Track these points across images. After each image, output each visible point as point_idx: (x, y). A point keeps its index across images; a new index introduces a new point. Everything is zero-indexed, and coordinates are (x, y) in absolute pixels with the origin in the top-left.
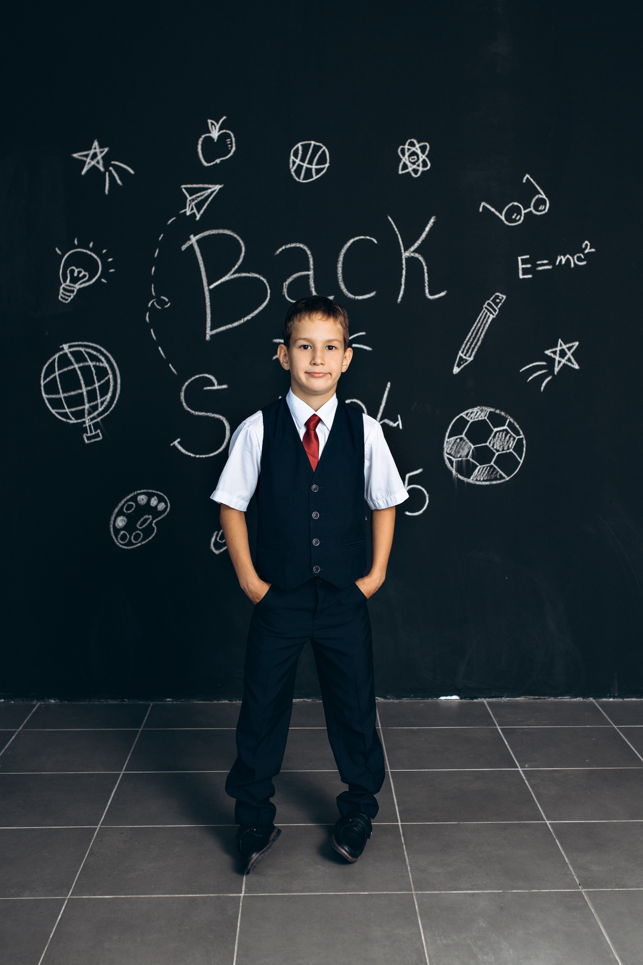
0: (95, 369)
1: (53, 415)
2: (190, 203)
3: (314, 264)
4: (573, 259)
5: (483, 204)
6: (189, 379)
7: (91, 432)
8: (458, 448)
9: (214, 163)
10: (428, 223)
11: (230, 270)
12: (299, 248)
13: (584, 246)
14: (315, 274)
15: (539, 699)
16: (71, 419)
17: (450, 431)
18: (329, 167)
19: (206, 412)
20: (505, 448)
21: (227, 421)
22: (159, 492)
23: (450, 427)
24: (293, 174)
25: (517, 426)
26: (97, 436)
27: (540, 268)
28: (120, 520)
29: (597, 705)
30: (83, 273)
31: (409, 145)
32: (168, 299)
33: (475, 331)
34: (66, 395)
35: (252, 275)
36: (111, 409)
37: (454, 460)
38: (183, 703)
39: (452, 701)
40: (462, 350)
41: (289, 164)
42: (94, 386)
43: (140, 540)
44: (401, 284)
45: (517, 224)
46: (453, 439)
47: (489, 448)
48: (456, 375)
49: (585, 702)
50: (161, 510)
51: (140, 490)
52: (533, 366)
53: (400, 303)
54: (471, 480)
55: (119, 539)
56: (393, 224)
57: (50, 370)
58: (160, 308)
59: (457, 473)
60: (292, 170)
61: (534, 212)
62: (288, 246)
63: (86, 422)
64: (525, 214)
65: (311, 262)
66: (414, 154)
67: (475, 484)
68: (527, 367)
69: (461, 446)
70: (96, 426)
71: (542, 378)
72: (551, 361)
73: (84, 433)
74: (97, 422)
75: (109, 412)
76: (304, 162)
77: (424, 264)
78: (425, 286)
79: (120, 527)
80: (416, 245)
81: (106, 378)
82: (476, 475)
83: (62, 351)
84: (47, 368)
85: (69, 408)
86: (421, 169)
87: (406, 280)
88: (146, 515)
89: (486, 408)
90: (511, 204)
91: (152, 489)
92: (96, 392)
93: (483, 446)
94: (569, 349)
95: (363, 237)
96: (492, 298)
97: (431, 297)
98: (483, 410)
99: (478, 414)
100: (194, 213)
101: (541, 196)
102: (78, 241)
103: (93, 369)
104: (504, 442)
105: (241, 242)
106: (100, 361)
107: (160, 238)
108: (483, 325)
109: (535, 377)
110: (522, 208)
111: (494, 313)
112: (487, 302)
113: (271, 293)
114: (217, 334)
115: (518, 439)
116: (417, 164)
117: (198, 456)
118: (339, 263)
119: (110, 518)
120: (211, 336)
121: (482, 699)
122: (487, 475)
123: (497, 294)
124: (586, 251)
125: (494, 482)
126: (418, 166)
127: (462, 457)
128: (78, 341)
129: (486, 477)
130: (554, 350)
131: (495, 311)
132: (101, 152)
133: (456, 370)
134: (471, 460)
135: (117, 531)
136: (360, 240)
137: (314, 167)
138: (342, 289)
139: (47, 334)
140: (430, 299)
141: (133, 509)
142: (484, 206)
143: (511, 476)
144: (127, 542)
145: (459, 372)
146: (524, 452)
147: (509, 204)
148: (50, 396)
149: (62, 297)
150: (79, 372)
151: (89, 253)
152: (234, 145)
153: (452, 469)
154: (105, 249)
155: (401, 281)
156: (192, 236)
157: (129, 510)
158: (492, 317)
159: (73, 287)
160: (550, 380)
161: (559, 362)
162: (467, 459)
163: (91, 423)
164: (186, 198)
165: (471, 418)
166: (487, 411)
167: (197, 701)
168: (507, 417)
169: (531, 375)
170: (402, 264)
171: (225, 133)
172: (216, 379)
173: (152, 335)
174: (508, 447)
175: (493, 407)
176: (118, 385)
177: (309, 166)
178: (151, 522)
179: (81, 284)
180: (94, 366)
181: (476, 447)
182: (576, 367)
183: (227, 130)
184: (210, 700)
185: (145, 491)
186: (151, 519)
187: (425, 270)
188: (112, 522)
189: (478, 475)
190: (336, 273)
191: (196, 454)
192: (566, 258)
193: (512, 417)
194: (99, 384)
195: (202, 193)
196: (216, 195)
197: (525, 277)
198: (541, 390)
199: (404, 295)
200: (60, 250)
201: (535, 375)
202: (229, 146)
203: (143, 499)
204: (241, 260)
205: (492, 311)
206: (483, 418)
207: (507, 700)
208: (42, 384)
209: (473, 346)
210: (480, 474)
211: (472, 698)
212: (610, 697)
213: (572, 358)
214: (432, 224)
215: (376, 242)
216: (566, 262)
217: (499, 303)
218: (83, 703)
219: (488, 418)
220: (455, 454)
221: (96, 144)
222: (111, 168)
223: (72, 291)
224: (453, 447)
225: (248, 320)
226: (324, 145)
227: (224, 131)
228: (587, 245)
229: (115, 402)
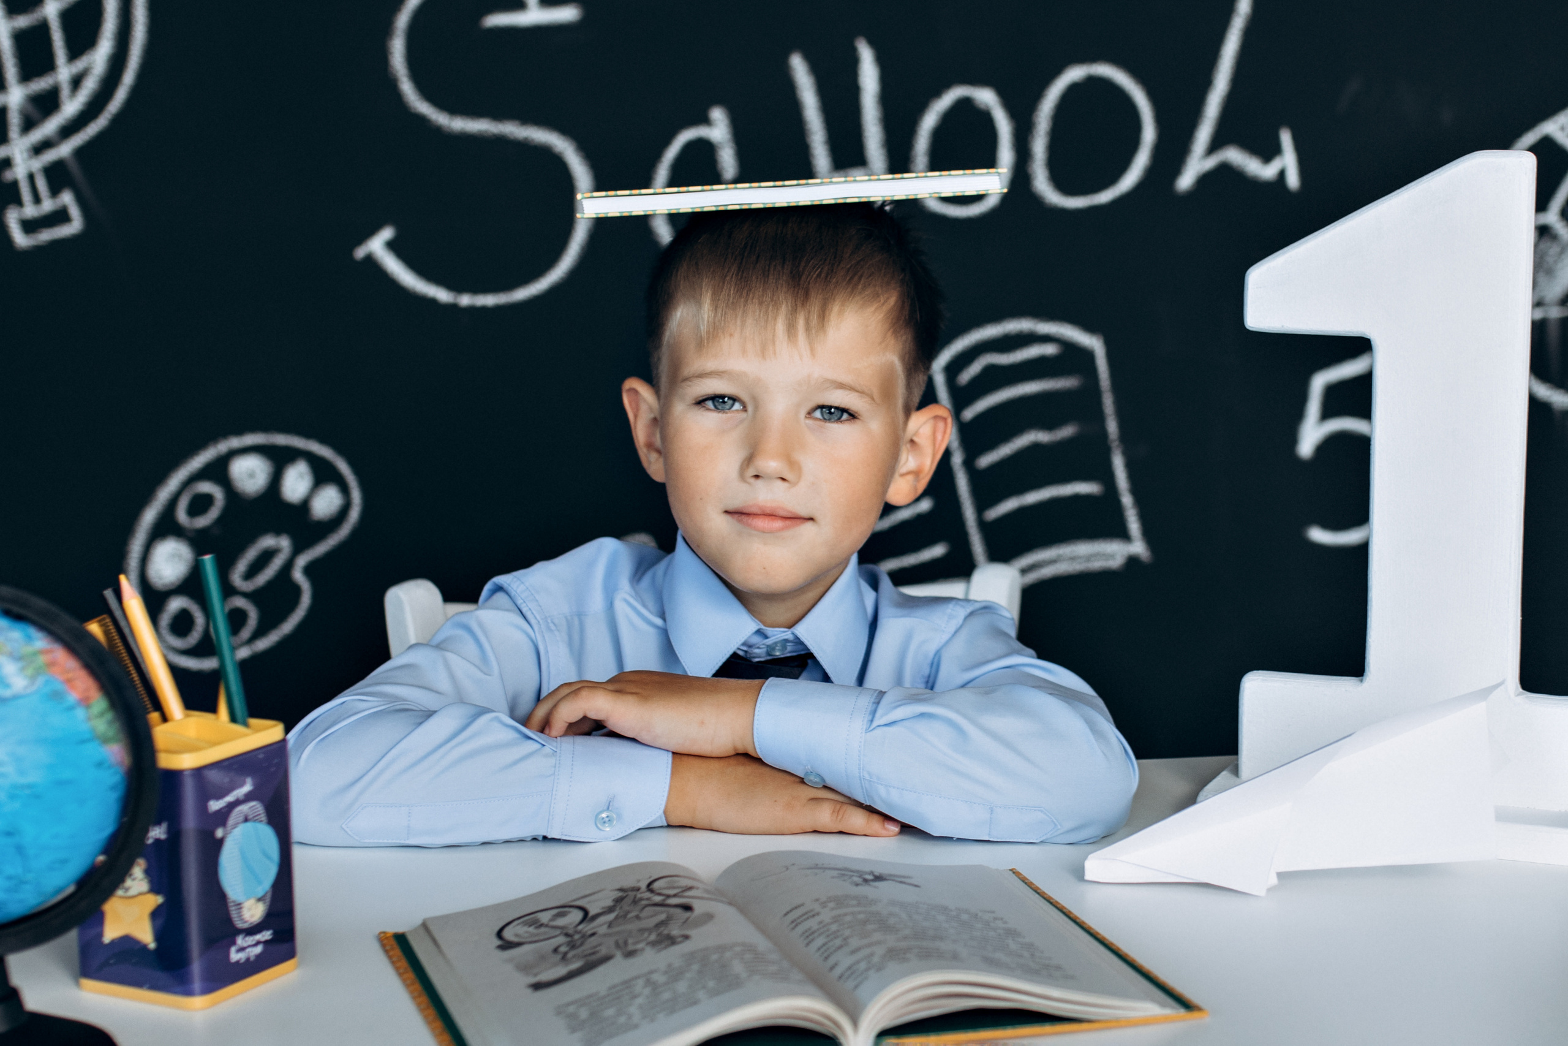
7: (37, 200)
19: (495, 120)
21: (575, 152)
22: (314, 447)
26: (60, 217)
28: (165, 556)
36: (114, 105)
42: (41, 11)
43: (247, 633)
50: (325, 516)
51: (241, 437)
55: (164, 628)
63: (15, 158)
70: (57, 177)
73: (10, 205)
74: (60, 162)
75: (102, 121)
79: (165, 582)
88: (267, 533)
91: (287, 435)
92: (50, 38)
117: (465, 300)
119: (125, 545)
127: (1545, 305)
135: (153, 598)
141: (213, 512)
144: (195, 644)
157: (200, 516)
162: (1565, 313)
163: (35, 165)
176: (136, 10)
178: (288, 565)
185: (261, 438)
186: (286, 552)
188: (133, 561)
191: (459, 292)
203: (251, 473)
229: (129, 78)
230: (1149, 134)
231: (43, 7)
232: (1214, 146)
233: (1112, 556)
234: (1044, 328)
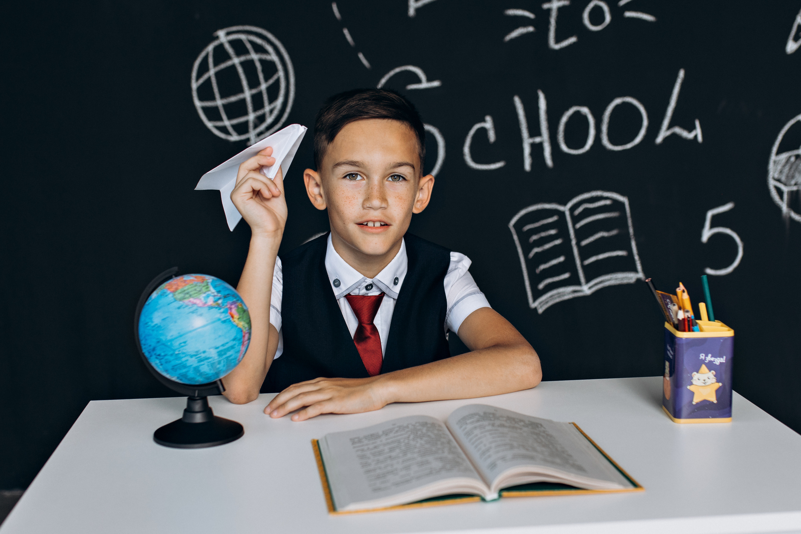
0: (260, 64)
1: (209, 129)
6: (386, 74)
8: (792, 171)
16: (232, 135)
17: (780, 143)
21: (439, 134)
23: (781, 137)
34: (224, 101)
36: (283, 119)
37: (785, 189)
40: (800, 14)
42: (260, 88)
46: (784, 156)
48: (789, 55)
59: (789, 210)
63: (251, 138)
69: (796, 168)
75: (279, 124)
81: (276, 77)
83: (217, 40)
84: (199, 64)
85: (228, 119)
92: (263, 97)
103: (258, 64)
106: (267, 52)
114: (425, 6)
120: (418, 10)
127: (798, 185)
128: (238, 26)
133: (790, 48)
145: (797, 51)
148: (205, 104)
153: (782, 204)
163: (257, 140)
172: (425, 72)
173: (334, 12)
176: (291, 86)
180: (259, 60)
194: (266, 85)
208: (194, 85)
220: (787, 180)
224: (783, 169)
229: (288, 110)
230: (645, 123)
231: (260, 86)
232: (670, 126)
233: (631, 278)
234: (606, 194)
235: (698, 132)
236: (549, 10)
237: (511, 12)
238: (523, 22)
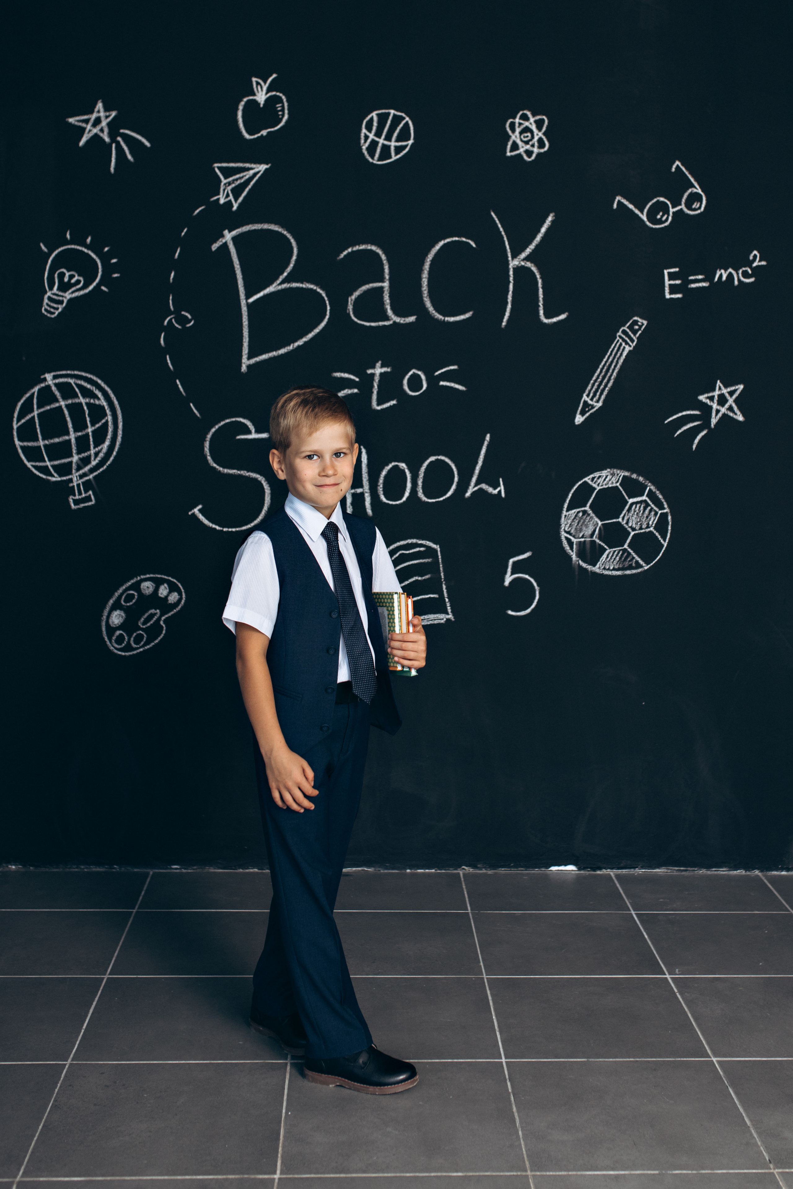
0: (88, 408)
1: (29, 469)
2: (224, 187)
3: (391, 273)
4: (738, 274)
5: (618, 198)
6: (217, 424)
7: (80, 494)
8: (580, 525)
9: (259, 135)
10: (544, 222)
11: (277, 278)
12: (371, 250)
13: (751, 258)
14: (391, 286)
15: (686, 870)
16: (53, 476)
17: (570, 501)
18: (413, 144)
19: (238, 470)
20: (644, 526)
21: (266, 482)
22: (170, 578)
23: (570, 495)
24: (366, 153)
25: (660, 497)
26: (88, 499)
27: (693, 286)
28: (116, 616)
29: (765, 881)
30: (76, 278)
31: (521, 118)
32: (191, 315)
33: (605, 368)
34: (47, 442)
35: (305, 285)
36: (109, 463)
37: (574, 541)
38: (195, 871)
39: (567, 873)
40: (587, 392)
41: (359, 138)
42: (86, 431)
43: (142, 643)
44: (507, 303)
45: (663, 226)
46: (573, 512)
47: (622, 526)
48: (579, 425)
49: (748, 875)
50: (173, 602)
51: (145, 574)
52: (683, 416)
53: (505, 327)
54: (596, 569)
55: (113, 641)
56: (498, 222)
57: (27, 408)
58: (180, 327)
59: (578, 559)
60: (364, 148)
61: (686, 211)
62: (356, 248)
63: (73, 479)
64: (673, 213)
65: (387, 271)
66: (527, 130)
67: (603, 574)
68: (675, 417)
69: (583, 523)
70: (87, 486)
71: (694, 431)
72: (706, 410)
73: (70, 495)
74: (89, 480)
75: (105, 467)
76: (380, 137)
77: (538, 276)
78: (539, 306)
79: (115, 625)
80: (528, 251)
81: (104, 421)
82: (604, 562)
83: (44, 382)
84: (23, 405)
85: (50, 460)
86: (536, 150)
87: (513, 297)
88: (152, 609)
89: (618, 472)
90: (655, 200)
91: (161, 574)
92: (89, 439)
93: (614, 522)
94: (731, 393)
95: (457, 239)
96: (628, 324)
97: (546, 321)
98: (615, 474)
99: (607, 480)
100: (230, 201)
101: (695, 190)
102: (70, 234)
103: (85, 408)
104: (642, 517)
105: (292, 241)
106: (96, 397)
107: (183, 234)
108: (616, 359)
109: (685, 431)
110: (670, 206)
111: (631, 344)
112: (622, 328)
113: (330, 310)
114: (257, 364)
115: (661, 514)
116: (531, 143)
117: (225, 530)
118: (424, 273)
119: (102, 612)
120: (249, 367)
121: (608, 870)
122: (618, 561)
123: (636, 318)
124: (755, 265)
125: (628, 572)
126: (533, 146)
127: (585, 537)
128: (67, 370)
129: (618, 565)
130: (710, 394)
131: (632, 341)
132: (107, 117)
133: (579, 420)
134: (598, 541)
135: (111, 630)
136: (453, 242)
137: (393, 144)
138: (427, 307)
139: (24, 358)
140: (545, 323)
141: (134, 601)
142: (619, 202)
143: (652, 564)
144: (124, 646)
145: (583, 422)
146: (669, 532)
147: (653, 199)
148: (26, 444)
149: (46, 310)
150: (66, 412)
151: (86, 250)
152: (286, 111)
153: (572, 553)
154: (107, 246)
155: (507, 298)
156: (226, 232)
157: (129, 602)
158: (628, 349)
159: (62, 296)
160: (705, 435)
161: (718, 411)
162: (592, 539)
163: (80, 482)
164: (220, 181)
165: (598, 485)
166: (619, 475)
167: (215, 869)
168: (646, 484)
169: (680, 428)
170: (509, 276)
171: (275, 95)
172: (253, 424)
173: (167, 363)
174: (648, 524)
175: (628, 470)
176: (119, 431)
177: (386, 143)
178: (159, 619)
179: (73, 292)
180: (87, 404)
181: (605, 523)
182: (741, 418)
183: (277, 92)
184: (233, 868)
185: (152, 575)
186: (158, 615)
187: (540, 285)
188: (104, 617)
189: (607, 562)
190: (420, 286)
191: (223, 527)
192: (727, 272)
193: (653, 484)
194: (93, 428)
195: (241, 175)
196: (260, 178)
197: (673, 296)
198: (692, 448)
199: (510, 317)
200: (45, 246)
201: (685, 428)
202: (280, 113)
203: (148, 587)
204: (292, 265)
205: (628, 341)
206: (614, 485)
207: (642, 871)
208: (15, 426)
209: (602, 387)
210: (609, 561)
211: (595, 871)
212: (782, 869)
213: (734, 405)
214: (550, 224)
215: (474, 245)
216: (727, 277)
217: (638, 330)
218: (55, 870)
219: (620, 485)
220: (576, 533)
221: (100, 105)
222: (119, 139)
223: (61, 302)
224: (573, 523)
225: (299, 347)
226: (408, 116)
227: (274, 93)
228: (755, 256)
229: (115, 453)
230: (456, 479)
231: (87, 429)
232: (478, 483)
233: (442, 619)
234: (420, 542)
235: (502, 487)
236: (373, 375)
237: (338, 375)
238: (349, 384)
